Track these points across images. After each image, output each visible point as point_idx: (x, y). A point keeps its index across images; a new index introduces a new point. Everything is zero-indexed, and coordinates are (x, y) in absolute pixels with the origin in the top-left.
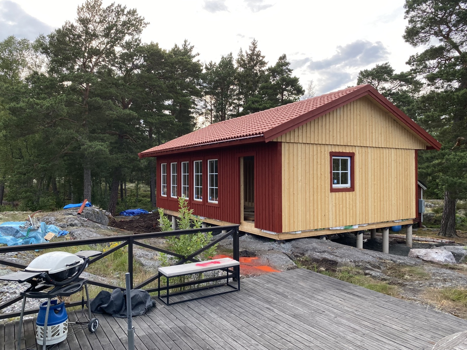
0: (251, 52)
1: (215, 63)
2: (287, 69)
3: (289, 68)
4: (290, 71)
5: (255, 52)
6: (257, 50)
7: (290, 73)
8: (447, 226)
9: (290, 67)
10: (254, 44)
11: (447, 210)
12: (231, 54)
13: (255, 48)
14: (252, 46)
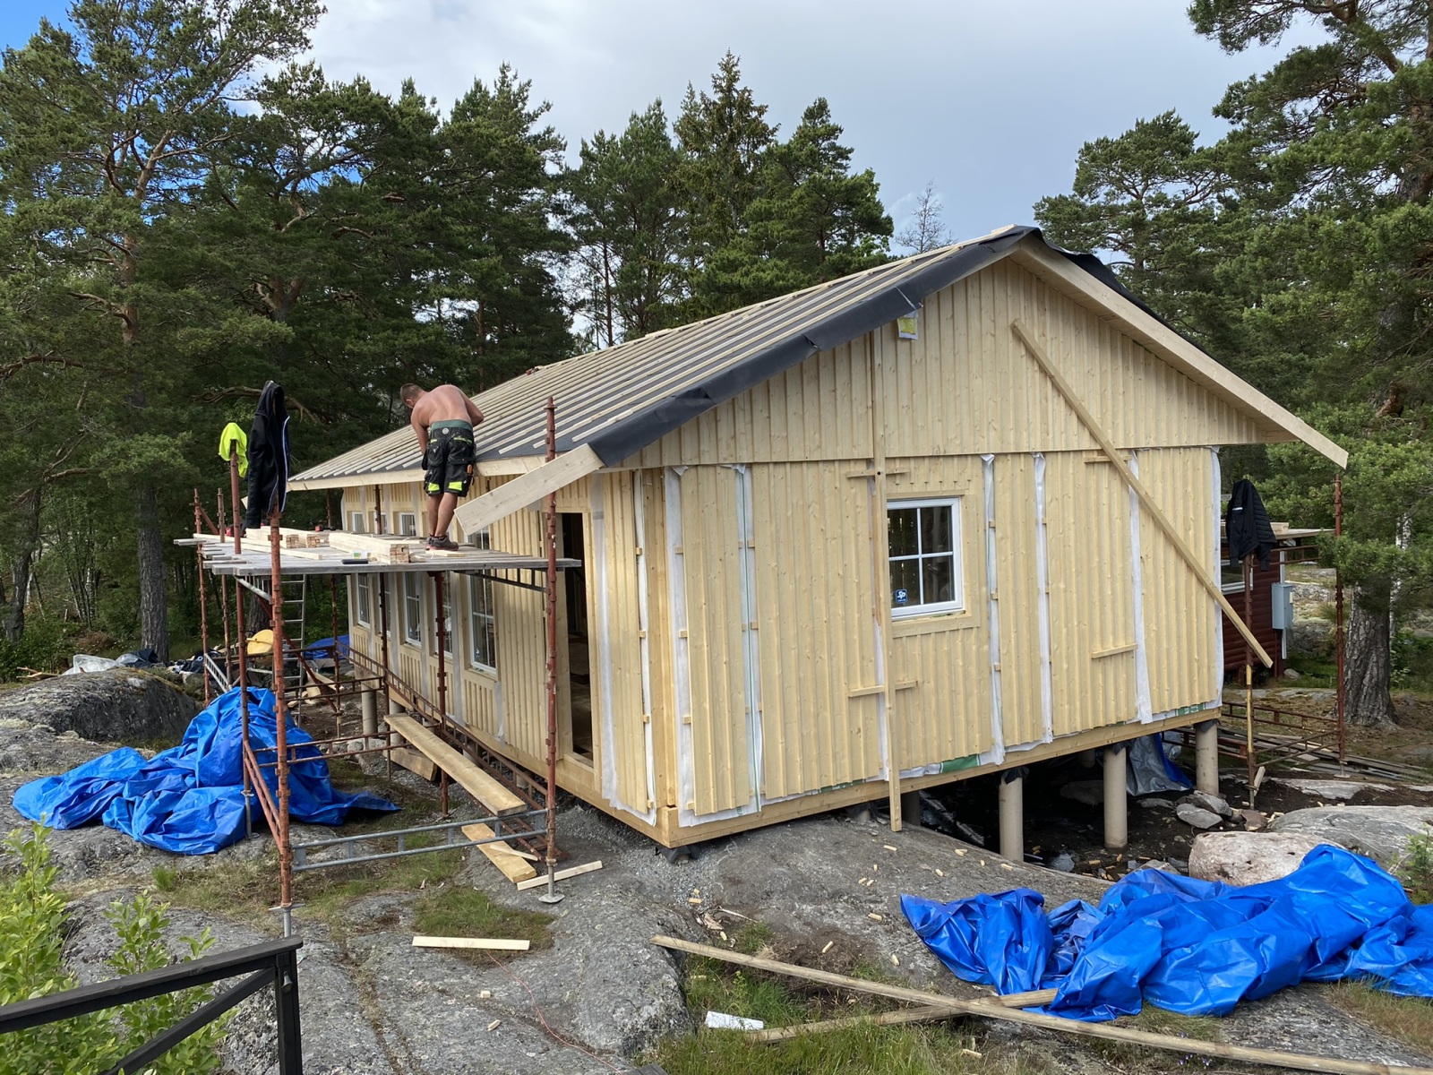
0: (721, 95)
1: (613, 138)
2: (833, 147)
3: (838, 143)
4: (844, 154)
5: (735, 94)
6: (738, 86)
7: (844, 162)
8: (1359, 690)
9: (841, 141)
10: (727, 67)
11: (1362, 631)
12: (659, 104)
13: (733, 79)
14: (722, 74)
